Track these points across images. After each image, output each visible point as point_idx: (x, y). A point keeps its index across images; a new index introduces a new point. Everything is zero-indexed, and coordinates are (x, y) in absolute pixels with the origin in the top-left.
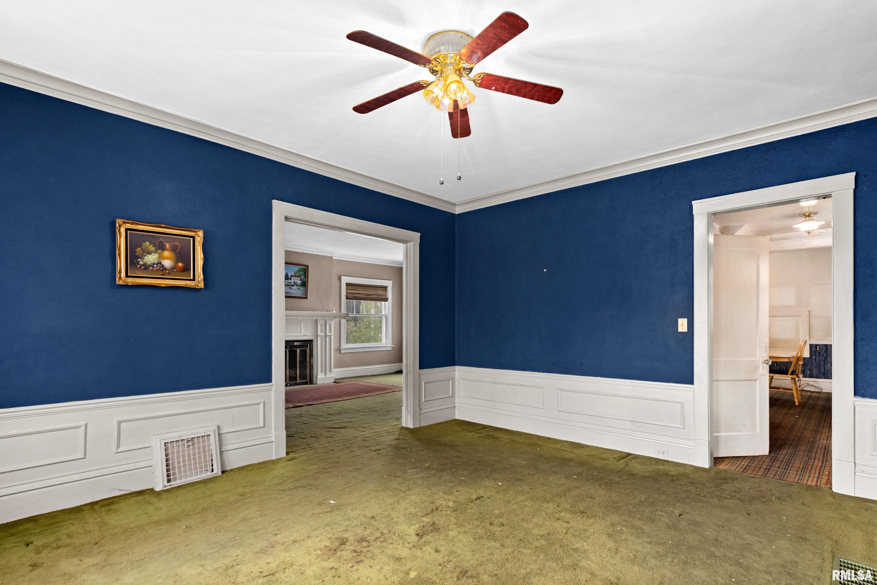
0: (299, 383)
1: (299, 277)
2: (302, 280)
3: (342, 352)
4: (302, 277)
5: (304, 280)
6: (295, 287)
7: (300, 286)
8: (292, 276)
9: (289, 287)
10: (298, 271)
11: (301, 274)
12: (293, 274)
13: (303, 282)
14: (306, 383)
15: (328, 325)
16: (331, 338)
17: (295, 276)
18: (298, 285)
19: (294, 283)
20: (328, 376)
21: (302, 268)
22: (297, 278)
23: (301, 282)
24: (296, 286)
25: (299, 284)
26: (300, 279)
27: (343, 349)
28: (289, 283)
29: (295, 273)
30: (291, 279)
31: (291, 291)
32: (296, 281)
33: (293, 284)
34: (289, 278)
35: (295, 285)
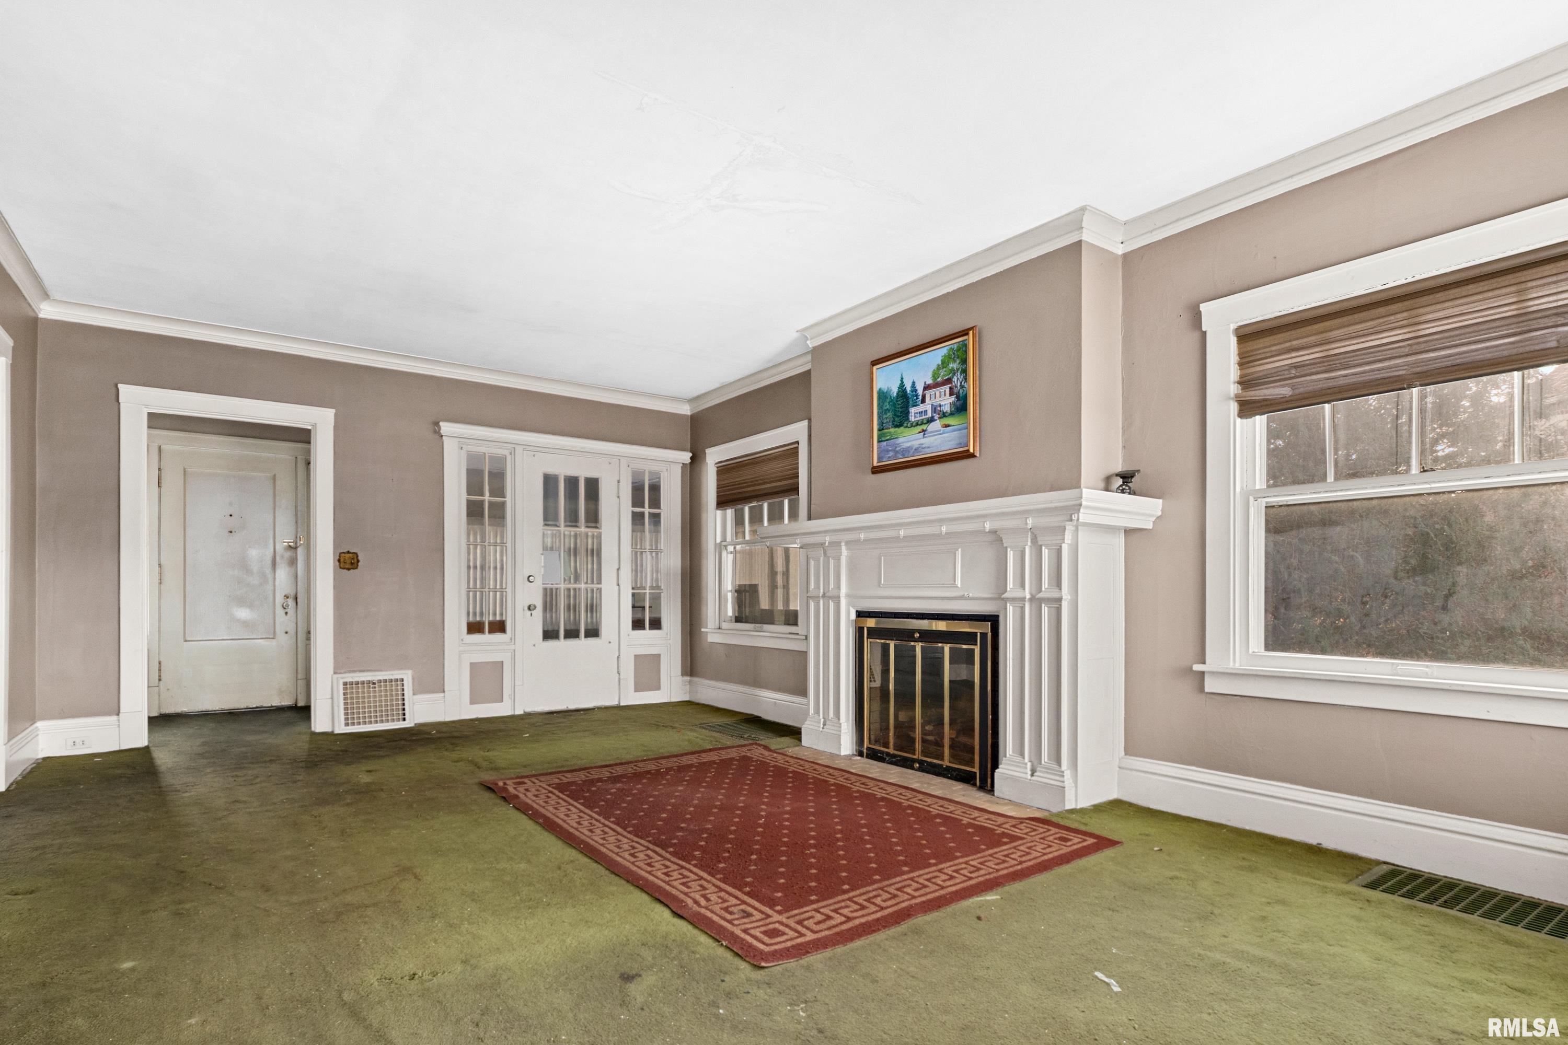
0: (948, 769)
1: (949, 381)
2: (955, 391)
3: (1211, 685)
4: (955, 379)
5: (962, 387)
6: (936, 425)
7: (952, 414)
8: (927, 387)
9: (919, 428)
10: (944, 364)
11: (952, 370)
12: (930, 381)
13: (958, 397)
14: (966, 778)
15: (1045, 552)
16: (1059, 610)
17: (936, 385)
18: (944, 415)
19: (934, 409)
20: (1041, 777)
21: (955, 347)
22: (942, 389)
23: (953, 398)
24: (940, 418)
25: (947, 409)
26: (951, 388)
27: (1213, 673)
28: (921, 413)
29: (935, 375)
30: (923, 401)
31: (926, 441)
32: (936, 402)
33: (929, 415)
34: (920, 397)
35: (936, 417)
